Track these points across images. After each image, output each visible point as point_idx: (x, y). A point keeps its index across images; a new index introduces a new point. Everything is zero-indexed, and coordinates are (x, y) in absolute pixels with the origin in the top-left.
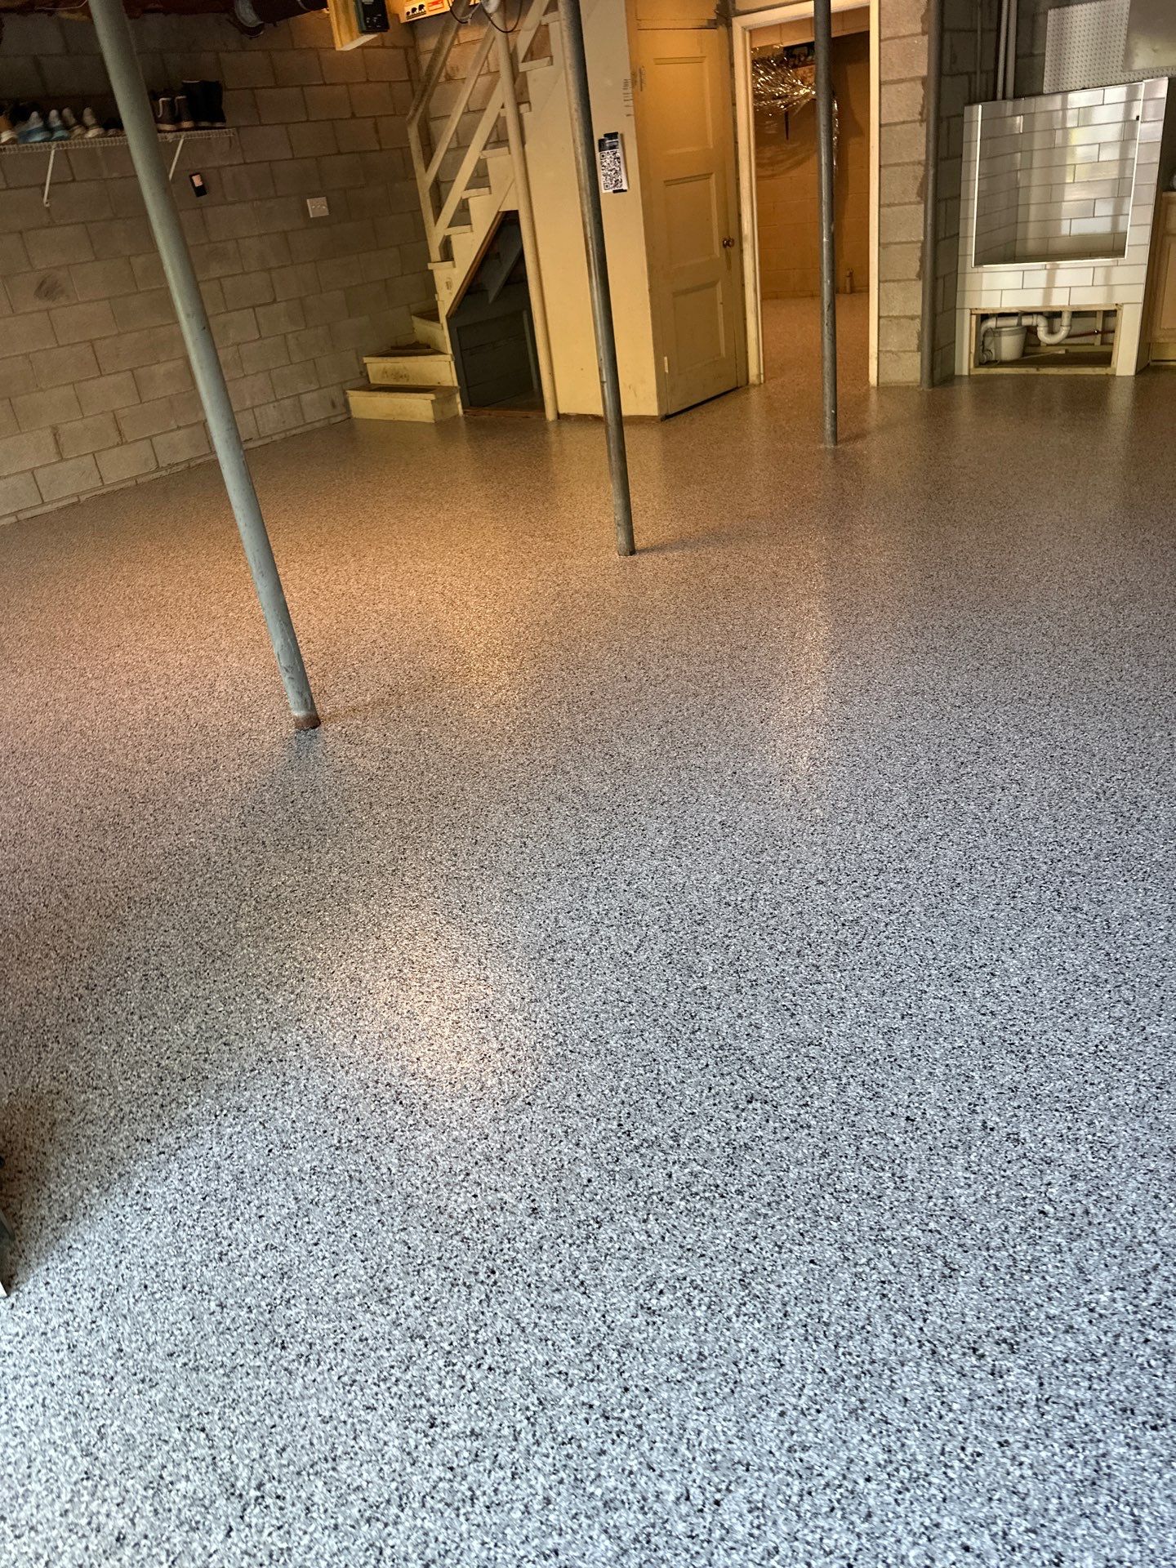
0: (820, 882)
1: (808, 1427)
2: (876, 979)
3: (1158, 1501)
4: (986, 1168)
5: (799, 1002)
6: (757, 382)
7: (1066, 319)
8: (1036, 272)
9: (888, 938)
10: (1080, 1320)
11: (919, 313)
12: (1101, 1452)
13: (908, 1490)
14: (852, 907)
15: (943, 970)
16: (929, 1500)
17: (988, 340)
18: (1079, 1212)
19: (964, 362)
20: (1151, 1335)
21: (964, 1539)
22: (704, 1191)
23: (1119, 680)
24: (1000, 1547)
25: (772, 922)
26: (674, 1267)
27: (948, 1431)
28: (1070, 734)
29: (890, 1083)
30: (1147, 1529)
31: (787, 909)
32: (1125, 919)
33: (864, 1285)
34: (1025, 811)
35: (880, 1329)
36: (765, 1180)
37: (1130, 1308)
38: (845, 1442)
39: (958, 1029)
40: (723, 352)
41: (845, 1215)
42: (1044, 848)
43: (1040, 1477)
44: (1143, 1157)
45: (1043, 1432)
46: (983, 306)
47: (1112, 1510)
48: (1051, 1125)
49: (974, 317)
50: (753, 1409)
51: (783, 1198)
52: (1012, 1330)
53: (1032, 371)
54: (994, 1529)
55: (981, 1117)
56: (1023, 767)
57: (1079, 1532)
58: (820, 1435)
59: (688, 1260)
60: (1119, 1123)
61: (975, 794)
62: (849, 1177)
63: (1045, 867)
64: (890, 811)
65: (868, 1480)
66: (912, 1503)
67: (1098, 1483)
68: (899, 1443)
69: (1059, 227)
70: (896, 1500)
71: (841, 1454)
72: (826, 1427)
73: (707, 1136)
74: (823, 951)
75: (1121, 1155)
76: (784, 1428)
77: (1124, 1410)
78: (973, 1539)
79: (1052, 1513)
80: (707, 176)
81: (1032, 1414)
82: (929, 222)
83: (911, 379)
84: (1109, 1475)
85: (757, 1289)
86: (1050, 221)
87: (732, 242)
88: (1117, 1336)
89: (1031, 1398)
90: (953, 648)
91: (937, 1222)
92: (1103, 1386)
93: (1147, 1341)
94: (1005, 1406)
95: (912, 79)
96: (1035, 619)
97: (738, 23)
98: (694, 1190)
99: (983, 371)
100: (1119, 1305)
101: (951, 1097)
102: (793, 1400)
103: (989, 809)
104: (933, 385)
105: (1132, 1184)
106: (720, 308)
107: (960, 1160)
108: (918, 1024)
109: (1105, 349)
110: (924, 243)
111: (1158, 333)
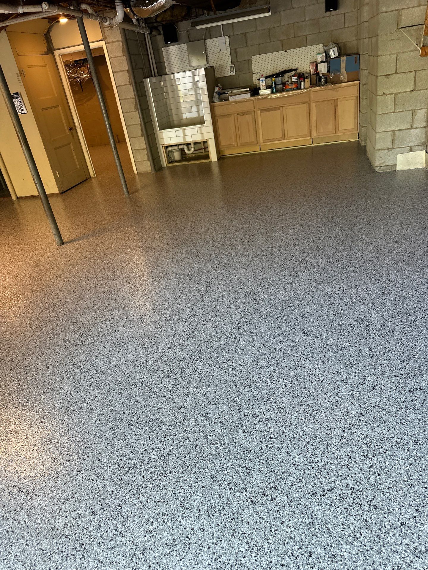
0: (169, 348)
1: (219, 548)
2: (197, 377)
3: (332, 519)
4: (250, 430)
5: (173, 394)
6: (94, 176)
7: (192, 145)
8: (179, 131)
9: (196, 361)
10: (292, 470)
11: (145, 147)
12: (311, 511)
13: (258, 554)
14: (182, 353)
15: (217, 366)
16: (266, 554)
17: (170, 154)
18: (281, 433)
19: (164, 162)
20: (313, 465)
21: (281, 562)
22: (158, 477)
23: (241, 257)
24: (292, 559)
25: (156, 368)
26: (155, 511)
27: (265, 527)
28: (232, 277)
29: (211, 412)
30: (332, 530)
31: (160, 362)
32: (265, 332)
33: (223, 488)
34: (226, 305)
35: (232, 501)
36: (179, 464)
37: (305, 459)
38: (233, 548)
39: (227, 384)
40: (78, 167)
41: (209, 465)
42: (235, 316)
43: (297, 529)
44: (294, 408)
45: (293, 513)
46: (165, 143)
47: (320, 529)
48: (265, 407)
49: (164, 147)
50: (198, 551)
51: (187, 468)
52: (274, 482)
53: (186, 163)
54: (288, 554)
55: (243, 413)
56: (221, 291)
57: (313, 541)
58: (224, 549)
59: (159, 506)
60: (284, 399)
61: (210, 304)
62: (207, 451)
63: (237, 322)
64: (185, 316)
65: (244, 557)
66: (261, 558)
67: (314, 522)
68: (250, 539)
69: (182, 116)
70: (255, 560)
71: (233, 552)
72: (225, 545)
73: (153, 457)
74: (176, 372)
75: (287, 409)
76: (211, 553)
77: (314, 494)
78: (283, 561)
79: (304, 539)
80: (58, 106)
81: (288, 508)
82: (141, 117)
83: (148, 170)
84: (316, 518)
85: (187, 505)
86: (179, 114)
87: (72, 129)
88: (304, 470)
89: (286, 503)
90: (189, 257)
91: (240, 455)
92: (305, 489)
93: (313, 468)
94: (279, 509)
95: (124, 71)
96: (211, 243)
97: (56, 53)
98: (154, 478)
99: (171, 165)
100: (302, 459)
101: (232, 409)
102: (211, 541)
103: (215, 308)
104: (156, 171)
105: (294, 418)
106: (73, 152)
107: (241, 430)
108: (214, 387)
109: (206, 153)
110: (141, 124)
111: (221, 147)
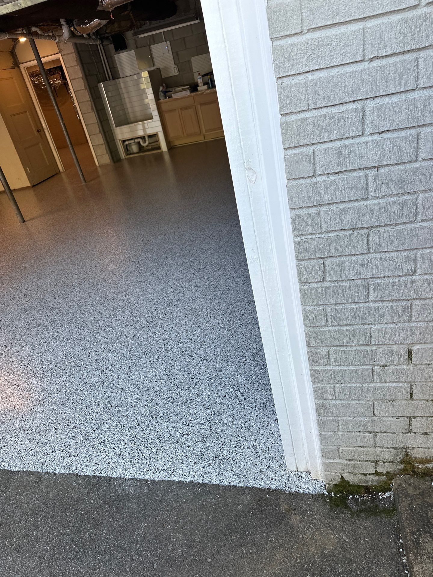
6: (62, 171)
7: (147, 138)
11: (103, 143)
17: (128, 148)
19: (123, 155)
40: (48, 164)
46: (122, 138)
49: (121, 142)
53: (144, 154)
80: (26, 112)
82: (97, 116)
83: (108, 162)
87: (40, 130)
95: (79, 78)
97: (21, 66)
99: (128, 156)
104: (114, 162)
106: (43, 151)
109: (158, 145)
110: (98, 123)
111: (170, 138)
